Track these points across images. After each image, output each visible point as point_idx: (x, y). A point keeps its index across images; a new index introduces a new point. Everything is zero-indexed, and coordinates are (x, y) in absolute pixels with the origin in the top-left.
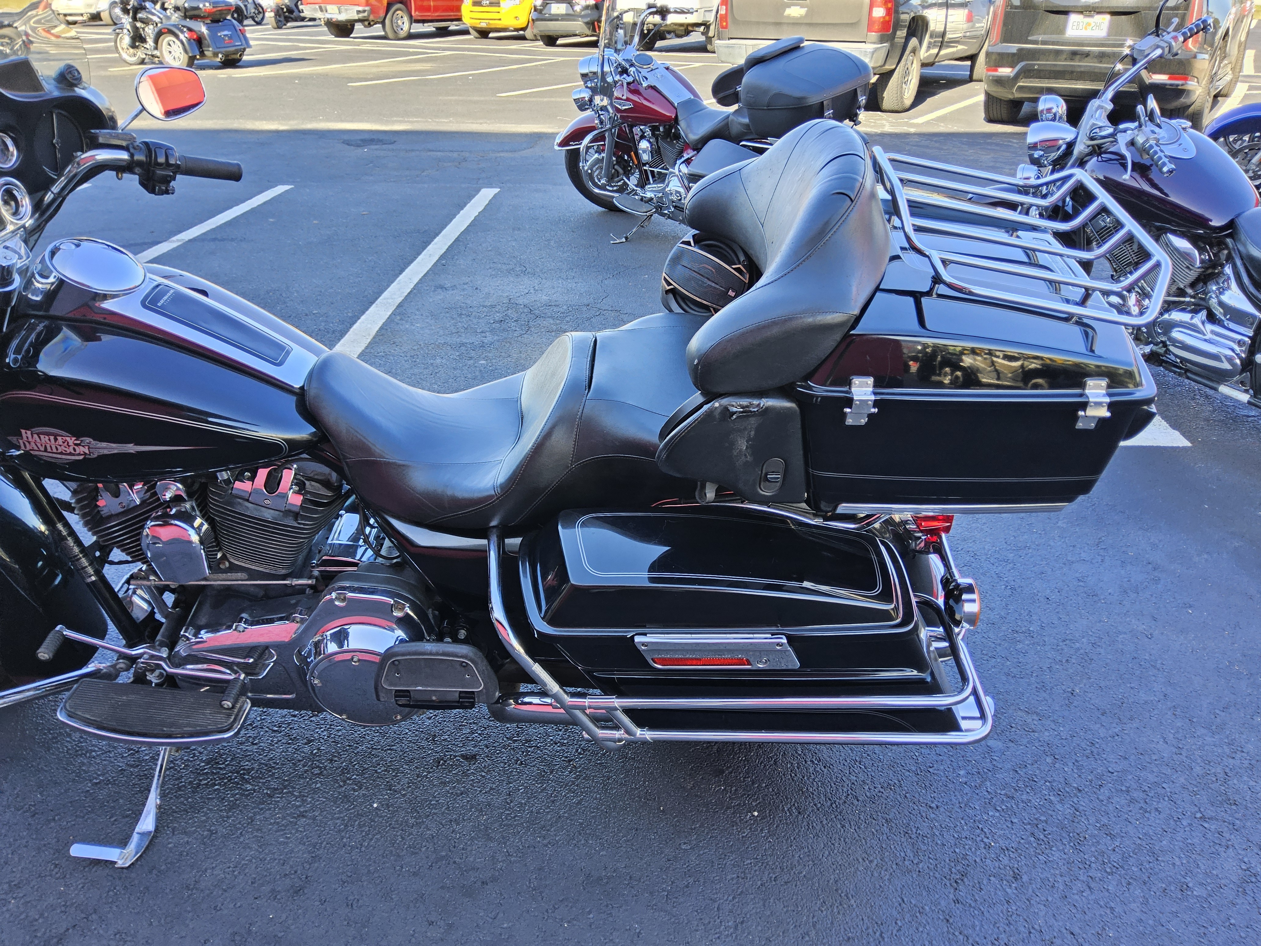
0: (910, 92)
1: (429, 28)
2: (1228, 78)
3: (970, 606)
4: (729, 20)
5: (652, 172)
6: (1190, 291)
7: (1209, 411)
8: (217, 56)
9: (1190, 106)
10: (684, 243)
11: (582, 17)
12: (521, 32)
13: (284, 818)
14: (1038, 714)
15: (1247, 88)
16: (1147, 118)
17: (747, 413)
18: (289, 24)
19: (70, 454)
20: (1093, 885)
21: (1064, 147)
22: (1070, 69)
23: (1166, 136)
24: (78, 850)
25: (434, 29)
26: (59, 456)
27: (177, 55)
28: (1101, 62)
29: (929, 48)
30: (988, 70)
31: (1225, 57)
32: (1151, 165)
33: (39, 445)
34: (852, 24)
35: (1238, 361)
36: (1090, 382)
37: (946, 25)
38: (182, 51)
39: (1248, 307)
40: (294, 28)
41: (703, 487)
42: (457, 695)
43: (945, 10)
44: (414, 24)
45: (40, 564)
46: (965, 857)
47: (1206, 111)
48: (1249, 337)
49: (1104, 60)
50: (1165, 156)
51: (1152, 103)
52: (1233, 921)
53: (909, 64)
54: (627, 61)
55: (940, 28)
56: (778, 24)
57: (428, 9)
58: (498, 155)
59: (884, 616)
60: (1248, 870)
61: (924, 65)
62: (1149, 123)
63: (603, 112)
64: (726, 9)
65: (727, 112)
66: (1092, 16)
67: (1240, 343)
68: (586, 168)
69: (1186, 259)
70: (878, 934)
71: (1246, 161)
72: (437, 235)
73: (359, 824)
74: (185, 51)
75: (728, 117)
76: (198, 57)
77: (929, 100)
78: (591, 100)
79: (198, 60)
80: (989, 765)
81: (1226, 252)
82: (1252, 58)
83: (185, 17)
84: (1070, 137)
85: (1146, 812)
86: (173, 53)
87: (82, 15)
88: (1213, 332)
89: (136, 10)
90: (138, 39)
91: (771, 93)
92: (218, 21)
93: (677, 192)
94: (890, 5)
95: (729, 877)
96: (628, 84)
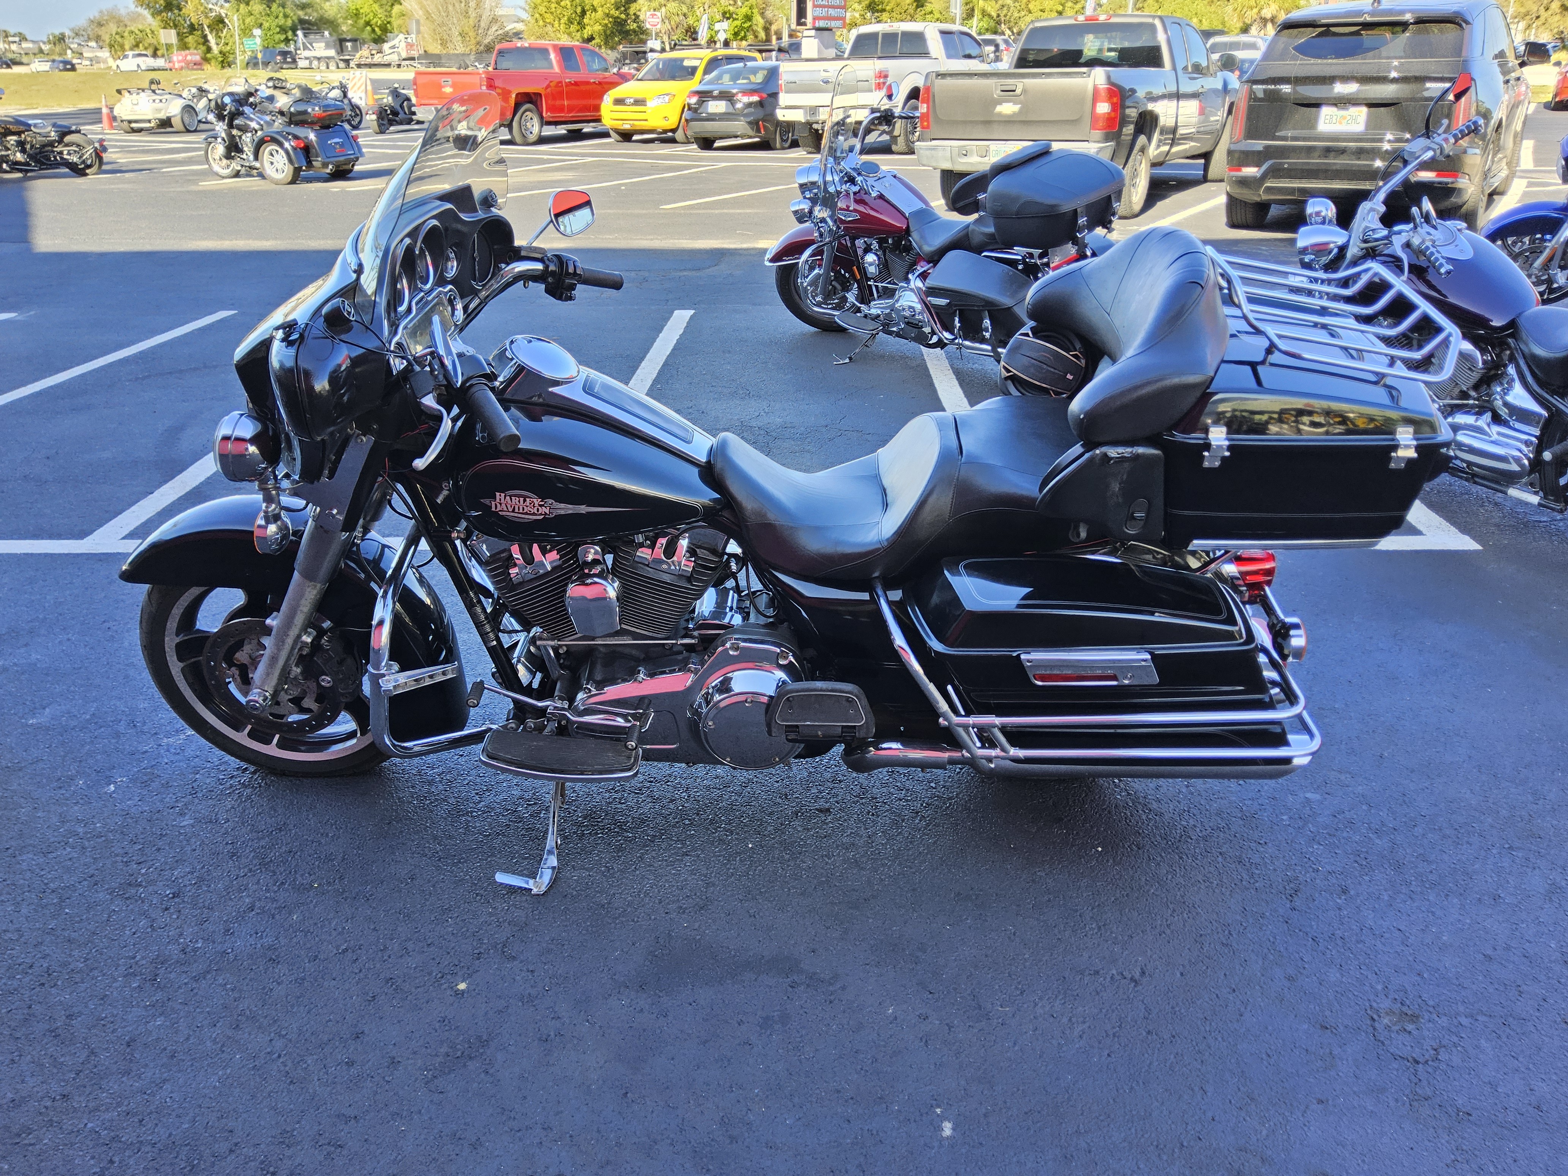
0: (1139, 195)
1: (561, 130)
2: (1504, 174)
3: (1298, 640)
4: (931, 119)
5: (877, 287)
6: (1473, 393)
7: (1499, 517)
8: (327, 167)
9: (1461, 206)
10: (1022, 334)
11: (745, 116)
12: (670, 134)
13: (670, 857)
14: (1350, 773)
15: (1526, 184)
16: (1423, 220)
17: (1122, 459)
18: (392, 128)
19: (534, 514)
20: (1414, 896)
21: (1335, 251)
22: (1323, 167)
23: (1441, 237)
24: (501, 878)
25: (565, 132)
26: (523, 516)
27: (280, 166)
28: (1359, 159)
29: (1158, 146)
30: (1230, 170)
31: (1499, 150)
32: (1428, 267)
33: (509, 506)
34: (1073, 121)
35: (1526, 462)
36: (1400, 429)
37: (1177, 118)
38: (286, 162)
39: (1532, 406)
40: (399, 132)
41: (1077, 528)
42: (840, 729)
43: (1175, 102)
44: (545, 127)
45: (431, 637)
46: (1297, 878)
47: (1481, 211)
48: (1536, 437)
49: (1362, 156)
50: (1443, 257)
51: (1427, 205)
52: (1541, 920)
53: (1138, 165)
54: (854, 169)
55: (1170, 123)
56: (988, 123)
57: (561, 109)
58: (682, 274)
59: (1230, 636)
60: (1553, 884)
61: (1154, 165)
62: (1425, 225)
63: (823, 225)
64: (928, 108)
65: (964, 222)
66: (1347, 109)
67: (1527, 443)
68: (805, 284)
69: (1467, 360)
70: (1226, 932)
71: (1527, 265)
72: (642, 359)
73: (740, 860)
74: (290, 161)
75: (968, 226)
76: (304, 168)
77: (1160, 204)
78: (811, 212)
79: (304, 171)
80: (1309, 812)
81: (1508, 352)
82: (1531, 150)
83: (290, 123)
84: (1341, 241)
85: (1458, 844)
86: (275, 163)
87: (149, 121)
88: (1499, 434)
89: (233, 116)
90: (233, 149)
91: (1022, 201)
92: (328, 127)
93: (910, 307)
94: (1115, 100)
95: (1085, 895)
96: (855, 193)
